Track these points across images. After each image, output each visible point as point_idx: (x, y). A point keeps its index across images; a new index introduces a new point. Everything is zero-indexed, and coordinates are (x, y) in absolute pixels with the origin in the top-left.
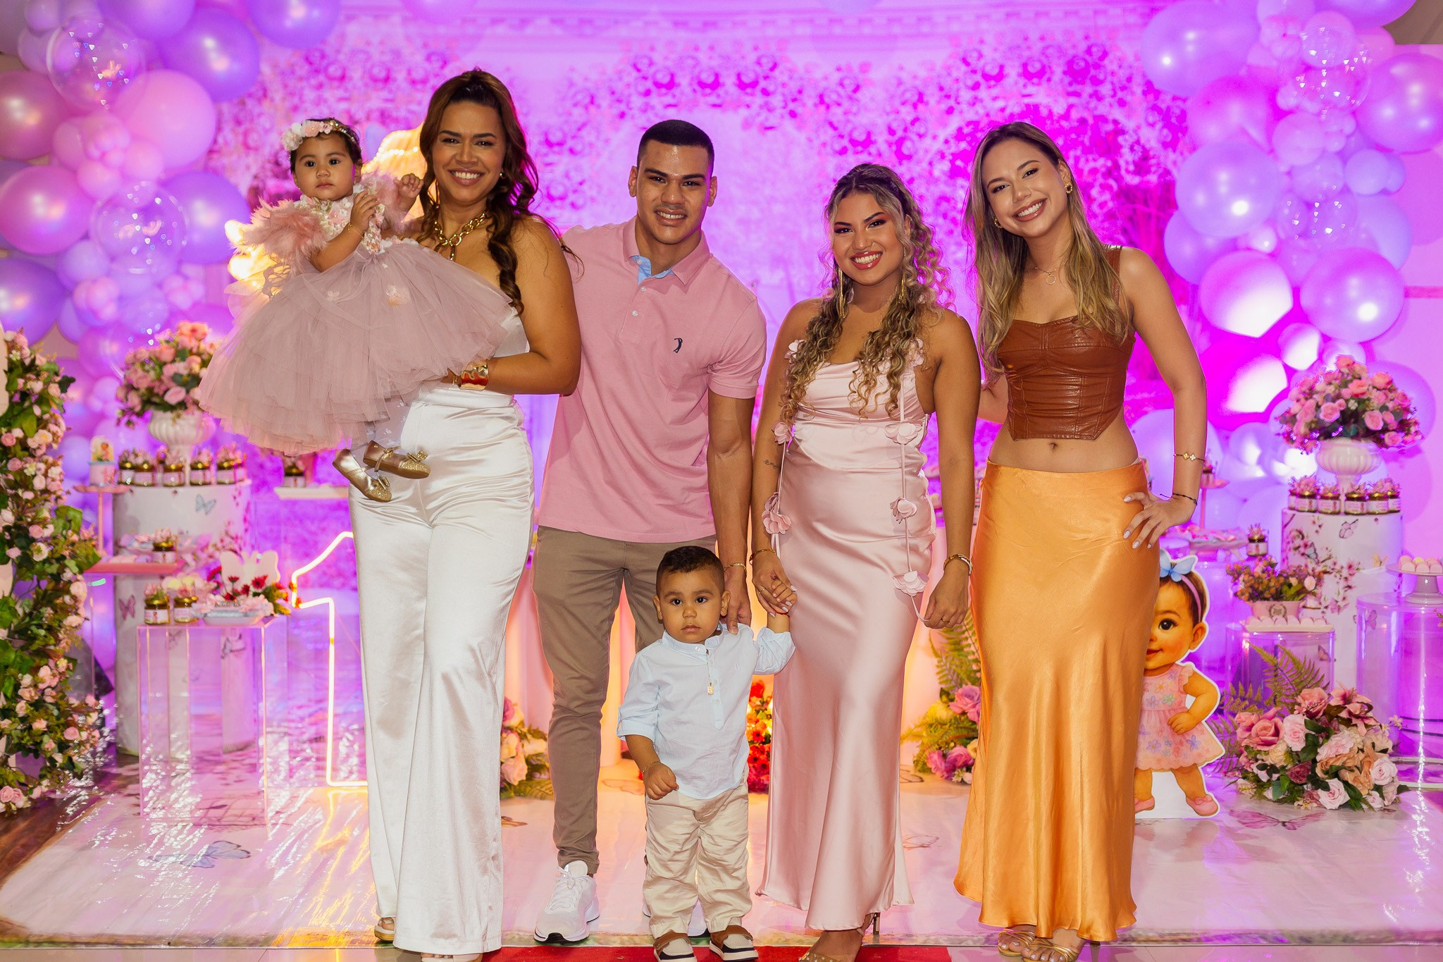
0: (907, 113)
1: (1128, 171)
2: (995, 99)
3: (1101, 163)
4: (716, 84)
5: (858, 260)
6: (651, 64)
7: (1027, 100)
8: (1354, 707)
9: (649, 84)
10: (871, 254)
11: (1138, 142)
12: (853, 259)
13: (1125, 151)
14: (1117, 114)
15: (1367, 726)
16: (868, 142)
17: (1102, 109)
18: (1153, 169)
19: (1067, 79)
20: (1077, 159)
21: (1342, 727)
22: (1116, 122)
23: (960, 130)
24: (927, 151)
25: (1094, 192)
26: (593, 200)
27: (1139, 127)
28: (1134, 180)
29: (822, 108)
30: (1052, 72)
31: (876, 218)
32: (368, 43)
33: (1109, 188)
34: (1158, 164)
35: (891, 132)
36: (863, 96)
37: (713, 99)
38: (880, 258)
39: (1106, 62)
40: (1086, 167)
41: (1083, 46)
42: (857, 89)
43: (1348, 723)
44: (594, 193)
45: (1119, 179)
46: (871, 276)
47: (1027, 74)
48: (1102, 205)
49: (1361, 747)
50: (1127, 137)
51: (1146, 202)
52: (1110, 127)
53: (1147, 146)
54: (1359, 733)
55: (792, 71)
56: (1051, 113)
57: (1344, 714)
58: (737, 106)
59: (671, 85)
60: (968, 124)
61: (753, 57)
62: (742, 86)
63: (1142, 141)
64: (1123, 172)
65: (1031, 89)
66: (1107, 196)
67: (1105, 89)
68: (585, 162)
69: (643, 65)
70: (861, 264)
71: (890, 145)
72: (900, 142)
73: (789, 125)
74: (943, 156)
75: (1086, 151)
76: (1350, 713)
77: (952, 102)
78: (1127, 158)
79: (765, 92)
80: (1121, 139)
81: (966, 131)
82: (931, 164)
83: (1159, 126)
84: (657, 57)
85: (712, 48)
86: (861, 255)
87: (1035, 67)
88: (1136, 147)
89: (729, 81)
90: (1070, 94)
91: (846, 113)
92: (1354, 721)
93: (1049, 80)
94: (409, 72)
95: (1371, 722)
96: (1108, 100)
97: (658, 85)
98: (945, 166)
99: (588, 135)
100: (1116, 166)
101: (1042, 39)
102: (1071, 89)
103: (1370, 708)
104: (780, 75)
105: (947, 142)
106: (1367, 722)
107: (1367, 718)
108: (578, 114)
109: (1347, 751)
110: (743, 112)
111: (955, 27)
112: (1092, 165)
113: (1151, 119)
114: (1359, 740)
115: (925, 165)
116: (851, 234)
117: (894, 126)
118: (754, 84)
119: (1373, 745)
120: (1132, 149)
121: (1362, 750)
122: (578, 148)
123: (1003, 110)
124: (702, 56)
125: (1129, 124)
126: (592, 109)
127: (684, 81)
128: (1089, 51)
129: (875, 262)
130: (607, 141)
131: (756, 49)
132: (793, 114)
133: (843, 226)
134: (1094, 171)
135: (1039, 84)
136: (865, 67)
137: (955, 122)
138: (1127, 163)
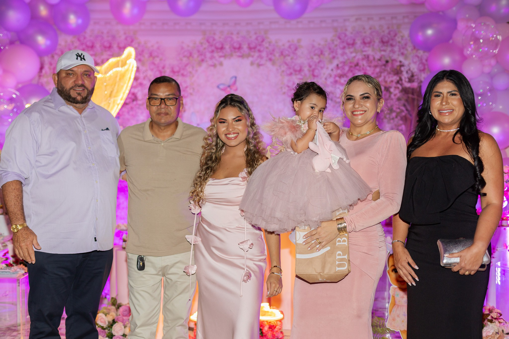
0: (316, 59)
1: (406, 81)
2: (351, 53)
3: (395, 78)
4: (240, 48)
5: (228, 136)
6: (214, 40)
7: (364, 53)
8: (494, 315)
9: (213, 48)
10: (234, 133)
11: (409, 70)
12: (226, 135)
13: (404, 73)
14: (401, 58)
15: (499, 322)
16: (300, 71)
17: (395, 56)
18: (416, 80)
19: (381, 45)
20: (385, 77)
21: (489, 323)
22: (400, 62)
23: (337, 65)
24: (324, 74)
25: (392, 90)
26: (191, 94)
27: (410, 64)
28: (408, 85)
29: (282, 57)
30: (374, 42)
31: (237, 119)
32: (102, 33)
33: (398, 88)
34: (418, 79)
35: (310, 66)
36: (299, 52)
37: (238, 54)
38: (238, 136)
39: (396, 38)
40: (389, 79)
41: (387, 31)
42: (296, 49)
43: (491, 321)
44: (191, 91)
45: (402, 85)
46: (233, 143)
47: (364, 43)
48: (395, 95)
49: (497, 332)
50: (405, 68)
51: (413, 94)
52: (398, 64)
53: (414, 71)
54: (497, 326)
55: (270, 43)
56: (374, 59)
57: (489, 318)
58: (248, 56)
59: (222, 48)
60: (341, 62)
61: (254, 37)
62: (250, 48)
63: (411, 69)
64: (404, 82)
65: (366, 49)
66: (397, 92)
67: (396, 49)
68: (188, 79)
69: (211, 40)
70: (229, 138)
71: (309, 71)
72: (313, 71)
73: (269, 64)
74: (331, 76)
75: (389, 73)
76: (492, 317)
77: (334, 54)
78: (405, 76)
79: (259, 51)
80: (402, 69)
81: (340, 65)
82: (326, 79)
83: (418, 63)
84: (217, 37)
85: (238, 33)
86: (229, 134)
87: (368, 40)
88: (409, 72)
89: (245, 47)
90: (381, 51)
91: (292, 59)
92: (494, 320)
93: (373, 45)
94: (118, 44)
95: (502, 321)
96: (397, 53)
97: (217, 48)
98: (332, 80)
99: (189, 69)
100: (401, 79)
101: (370, 28)
102: (382, 49)
103: (501, 315)
104: (266, 44)
105: (332, 70)
106: (500, 320)
107: (500, 319)
108: (185, 60)
109: (491, 334)
110: (251, 59)
111: (335, 24)
112: (391, 79)
113: (415, 60)
114: (496, 329)
115: (323, 79)
116: (226, 124)
117: (311, 64)
118: (255, 48)
119: (503, 331)
120: (407, 72)
121: (498, 333)
122: (185, 73)
123: (355, 57)
124: (235, 37)
125: (406, 63)
126: (191, 58)
127: (227, 47)
128: (389, 33)
129: (236, 137)
130: (197, 71)
131: (256, 33)
132: (270, 60)
133: (223, 121)
134: (392, 81)
135: (369, 47)
136: (299, 41)
137: (335, 62)
138: (405, 78)
